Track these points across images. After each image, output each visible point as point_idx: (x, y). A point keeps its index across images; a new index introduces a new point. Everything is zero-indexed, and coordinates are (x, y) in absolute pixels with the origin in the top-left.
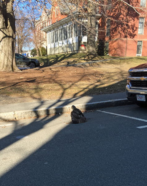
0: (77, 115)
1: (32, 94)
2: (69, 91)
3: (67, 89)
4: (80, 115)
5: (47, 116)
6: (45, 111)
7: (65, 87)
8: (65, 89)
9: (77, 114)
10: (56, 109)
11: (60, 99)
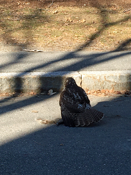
3: (113, 24)
7: (113, 18)
10: (42, 79)
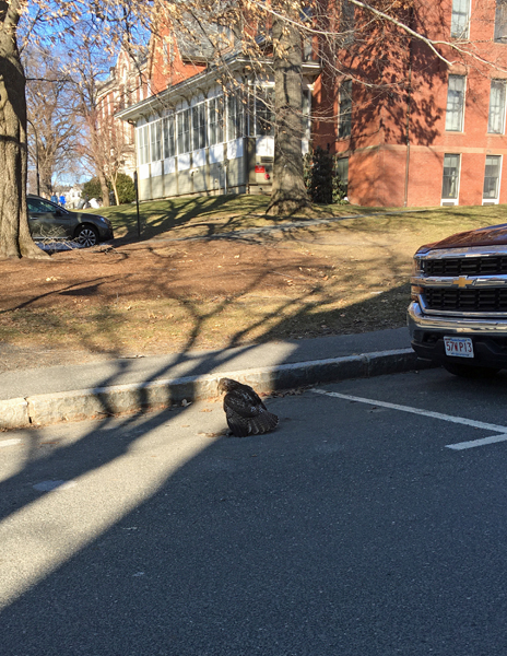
0: (246, 406)
1: (87, 336)
2: (213, 324)
4: (254, 405)
5: (142, 413)
6: (132, 393)
7: (203, 309)
8: (201, 319)
9: (244, 400)
10: (171, 388)
11: (186, 350)
